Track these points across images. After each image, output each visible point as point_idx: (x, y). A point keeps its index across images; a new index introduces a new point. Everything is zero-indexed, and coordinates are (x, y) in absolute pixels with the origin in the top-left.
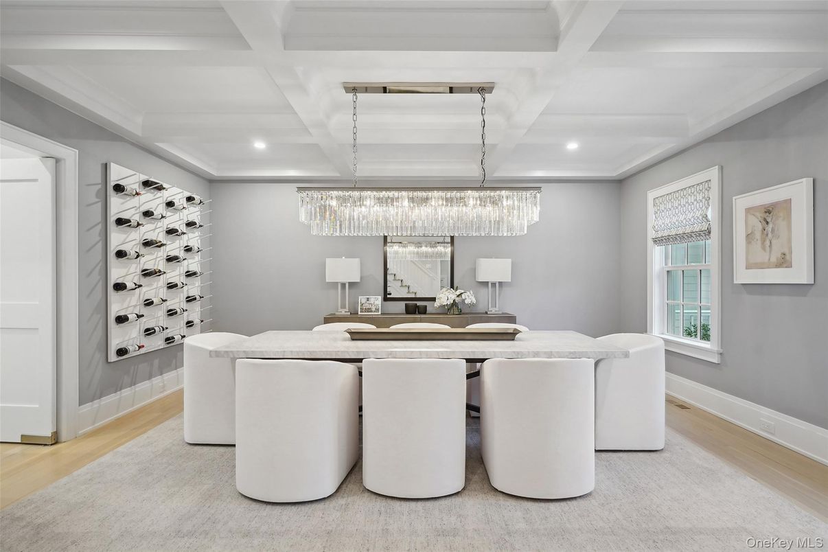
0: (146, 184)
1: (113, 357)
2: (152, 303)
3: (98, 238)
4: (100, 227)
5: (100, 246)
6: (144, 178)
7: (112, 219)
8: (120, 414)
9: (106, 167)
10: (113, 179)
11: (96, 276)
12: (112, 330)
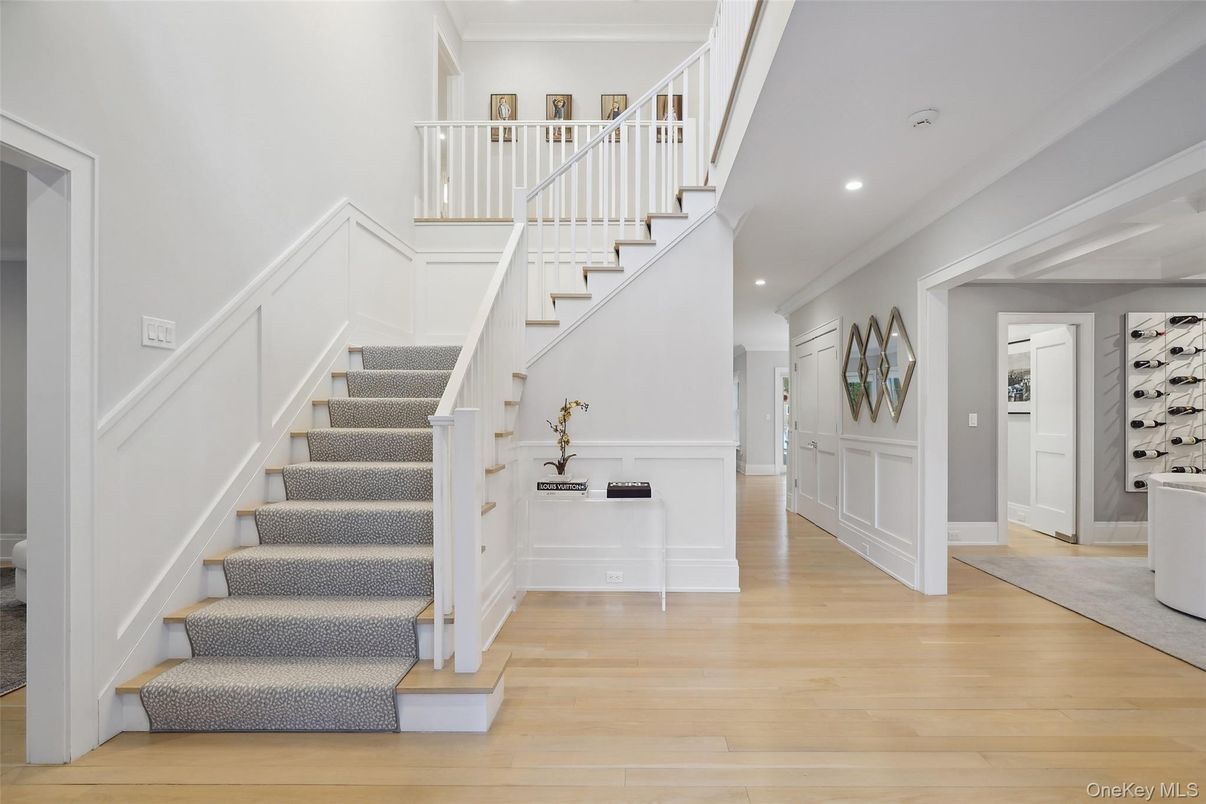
0: (1174, 321)
1: (1131, 488)
2: (1181, 441)
3: (1117, 381)
4: (1118, 372)
5: (1118, 388)
6: (1171, 315)
7: (1131, 362)
8: (1137, 542)
9: (1124, 318)
10: (1132, 326)
11: (1114, 415)
12: (1130, 463)
